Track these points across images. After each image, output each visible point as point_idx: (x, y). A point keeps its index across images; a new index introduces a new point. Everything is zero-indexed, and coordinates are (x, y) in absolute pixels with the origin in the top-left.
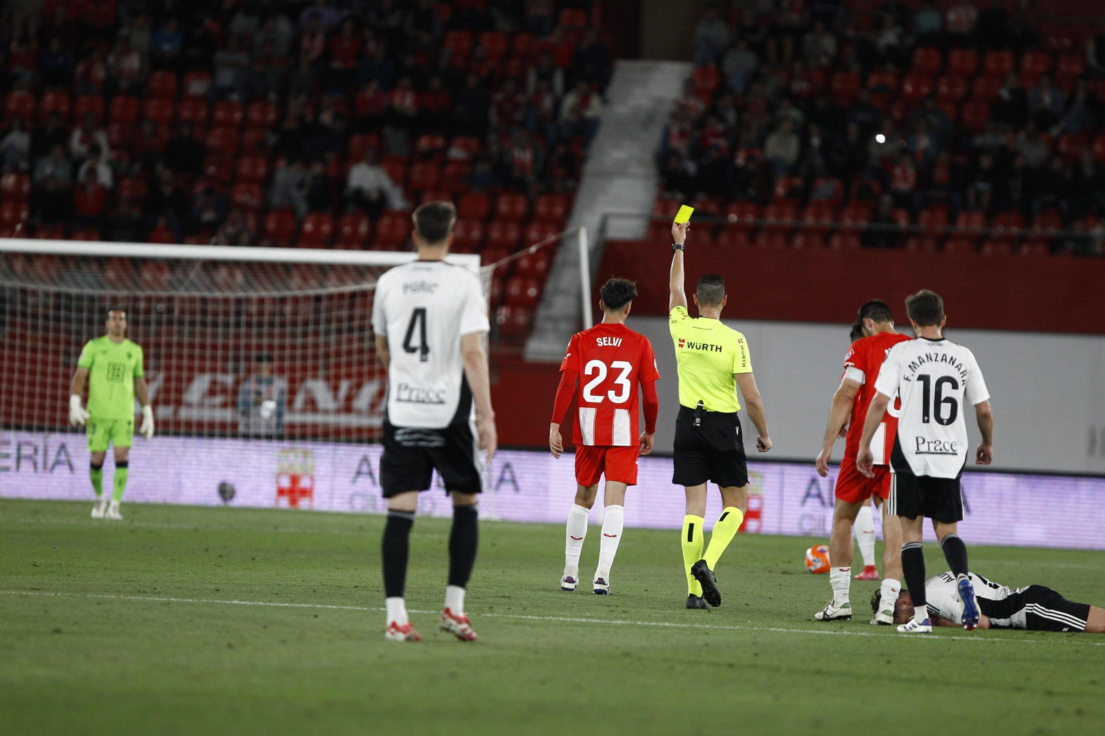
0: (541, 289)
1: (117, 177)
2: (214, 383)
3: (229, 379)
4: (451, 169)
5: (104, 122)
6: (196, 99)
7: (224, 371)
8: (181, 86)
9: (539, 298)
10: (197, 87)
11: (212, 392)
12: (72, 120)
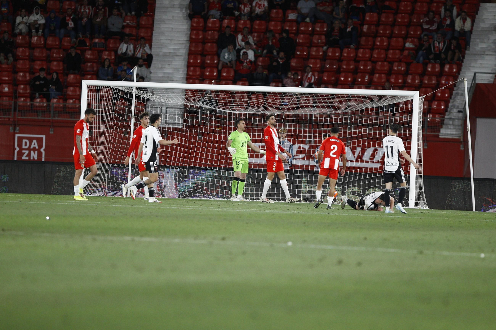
0: (447, 106)
1: (256, 56)
2: (300, 148)
3: (306, 147)
4: (406, 53)
5: (251, 32)
6: (292, 21)
7: (304, 143)
8: (285, 15)
9: (446, 110)
10: (292, 16)
11: (298, 152)
12: (237, 31)
